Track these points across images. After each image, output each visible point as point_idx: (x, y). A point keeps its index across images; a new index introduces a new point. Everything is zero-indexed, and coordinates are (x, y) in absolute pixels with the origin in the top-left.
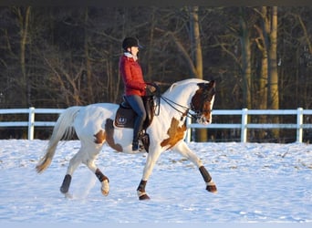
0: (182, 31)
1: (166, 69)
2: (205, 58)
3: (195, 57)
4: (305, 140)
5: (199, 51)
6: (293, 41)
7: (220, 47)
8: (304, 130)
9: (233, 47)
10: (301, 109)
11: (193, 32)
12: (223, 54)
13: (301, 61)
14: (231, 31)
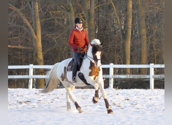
0: (26, 8)
1: (15, 36)
2: (43, 28)
3: (35, 27)
4: (115, 86)
5: (38, 22)
6: (106, 15)
7: (53, 20)
8: (115, 79)
9: (63, 20)
10: (112, 64)
11: (34, 9)
12: (56, 25)
13: (112, 30)
14: (62, 8)
